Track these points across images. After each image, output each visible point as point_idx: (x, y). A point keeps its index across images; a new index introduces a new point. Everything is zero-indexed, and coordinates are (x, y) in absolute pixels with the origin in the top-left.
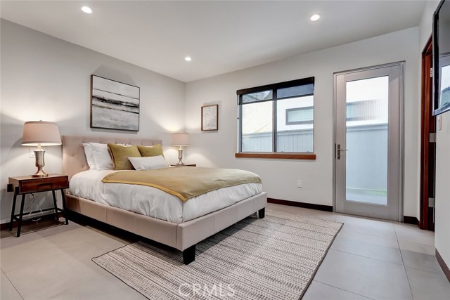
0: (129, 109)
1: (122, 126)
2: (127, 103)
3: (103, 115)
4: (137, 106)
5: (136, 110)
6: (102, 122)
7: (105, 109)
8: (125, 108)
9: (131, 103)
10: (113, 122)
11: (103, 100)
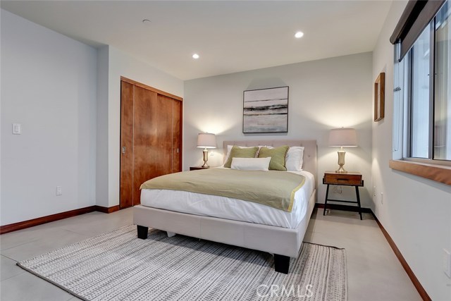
0: (276, 111)
1: (269, 129)
2: (273, 106)
3: (252, 122)
4: (286, 107)
5: (284, 111)
6: (251, 128)
7: (253, 117)
8: (271, 112)
9: (278, 105)
10: (260, 126)
11: (252, 109)
